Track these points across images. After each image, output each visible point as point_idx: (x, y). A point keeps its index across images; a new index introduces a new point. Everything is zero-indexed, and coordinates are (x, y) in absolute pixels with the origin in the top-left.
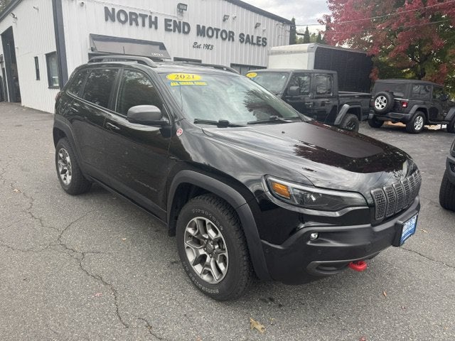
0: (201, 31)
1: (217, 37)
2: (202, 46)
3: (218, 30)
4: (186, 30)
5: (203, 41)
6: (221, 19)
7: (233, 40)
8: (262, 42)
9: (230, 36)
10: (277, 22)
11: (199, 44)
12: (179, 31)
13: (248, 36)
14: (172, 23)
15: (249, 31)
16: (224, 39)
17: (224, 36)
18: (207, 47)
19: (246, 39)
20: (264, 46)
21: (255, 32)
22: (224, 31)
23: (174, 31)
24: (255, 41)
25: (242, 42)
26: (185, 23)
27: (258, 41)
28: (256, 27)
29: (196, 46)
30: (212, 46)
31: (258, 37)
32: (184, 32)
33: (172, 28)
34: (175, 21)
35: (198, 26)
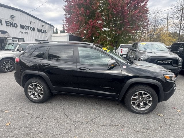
0: (22, 27)
1: (29, 30)
2: (23, 33)
3: (29, 27)
4: (16, 26)
5: (23, 31)
6: (29, 23)
7: (35, 31)
8: (45, 32)
9: (33, 29)
10: (49, 25)
11: (22, 32)
12: (13, 26)
13: (40, 29)
14: (9, 23)
15: (40, 28)
16: (32, 30)
17: (32, 29)
18: (26, 33)
19: (39, 31)
20: (46, 33)
21: (42, 28)
22: (31, 27)
23: (11, 26)
24: (43, 32)
25: (38, 32)
26: (15, 24)
27: (44, 31)
28: (42, 27)
29: (21, 32)
30: (27, 33)
31: (43, 30)
32: (15, 27)
33: (9, 25)
34: (10, 22)
35: (21, 25)
